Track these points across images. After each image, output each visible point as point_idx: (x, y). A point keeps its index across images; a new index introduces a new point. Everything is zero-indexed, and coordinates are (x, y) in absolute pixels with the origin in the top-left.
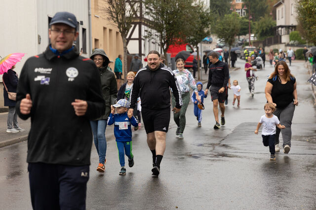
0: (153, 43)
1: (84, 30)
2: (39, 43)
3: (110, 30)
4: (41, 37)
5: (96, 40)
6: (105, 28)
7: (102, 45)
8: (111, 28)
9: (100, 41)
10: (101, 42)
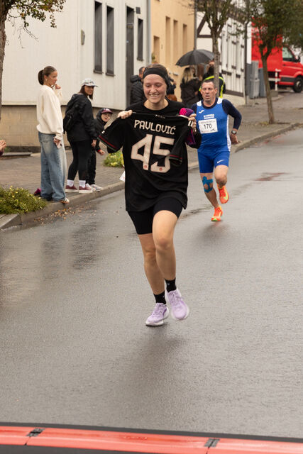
0: (233, 43)
1: (140, 21)
2: (83, 44)
3: (175, 22)
4: (86, 33)
5: (156, 38)
6: (168, 19)
7: (164, 46)
8: (176, 19)
9: (160, 40)
10: (162, 42)
